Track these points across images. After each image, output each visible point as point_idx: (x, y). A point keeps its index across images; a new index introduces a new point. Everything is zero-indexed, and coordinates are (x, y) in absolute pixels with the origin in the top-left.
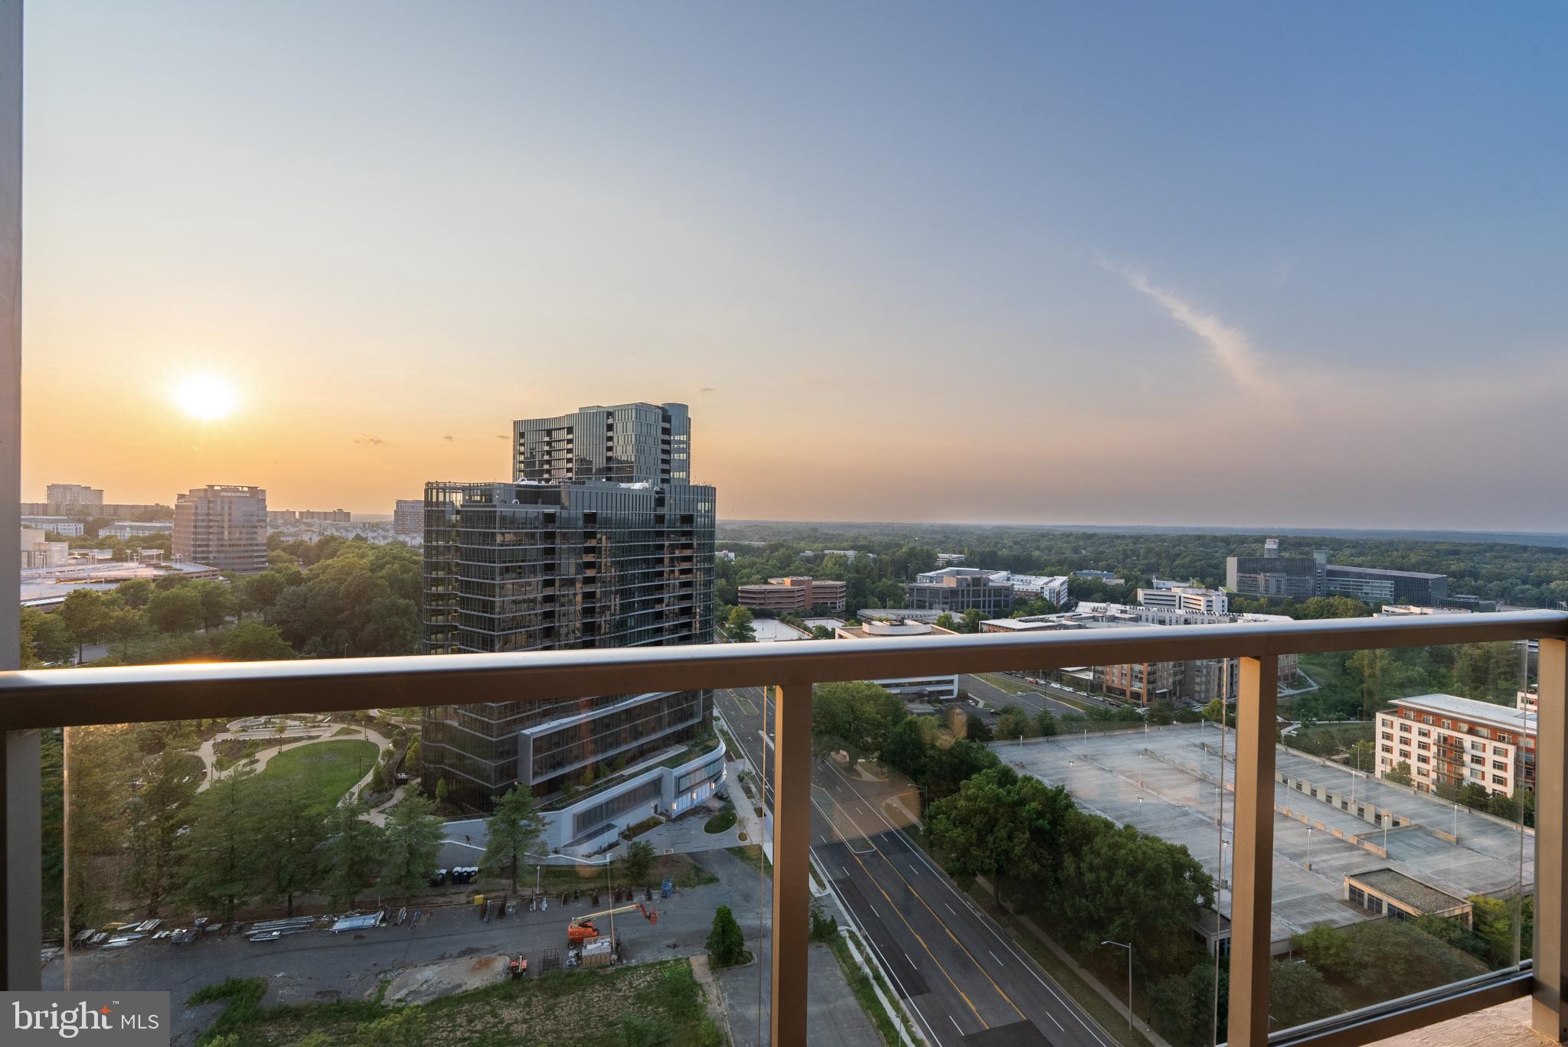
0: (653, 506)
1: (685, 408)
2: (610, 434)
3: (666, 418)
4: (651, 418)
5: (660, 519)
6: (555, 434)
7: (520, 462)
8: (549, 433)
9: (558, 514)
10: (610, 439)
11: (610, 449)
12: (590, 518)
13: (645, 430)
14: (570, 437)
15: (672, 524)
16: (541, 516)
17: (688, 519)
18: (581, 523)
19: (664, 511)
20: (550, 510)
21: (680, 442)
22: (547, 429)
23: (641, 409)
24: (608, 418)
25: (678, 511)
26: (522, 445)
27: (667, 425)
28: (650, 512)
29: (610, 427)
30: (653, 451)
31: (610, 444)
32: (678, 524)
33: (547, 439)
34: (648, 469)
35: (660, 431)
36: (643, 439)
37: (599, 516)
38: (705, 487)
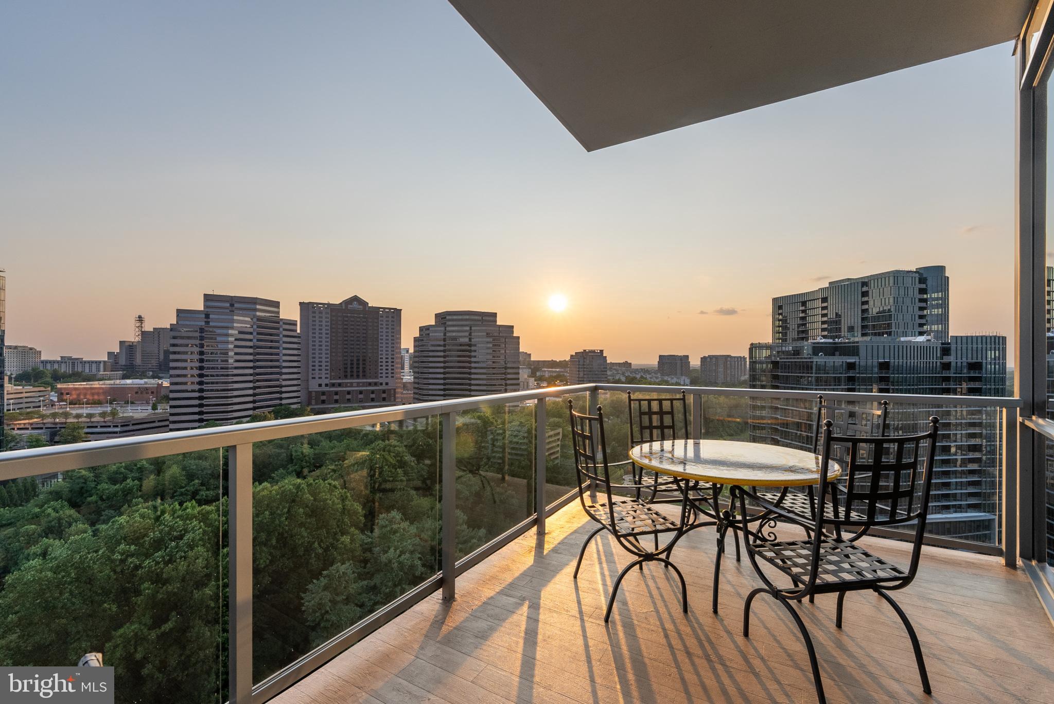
0: (939, 355)
1: (942, 269)
2: (865, 299)
3: (922, 280)
4: (908, 282)
5: (946, 366)
6: (809, 305)
7: (779, 327)
8: (804, 303)
9: (857, 363)
10: (866, 303)
11: (864, 311)
12: (884, 366)
13: (902, 292)
14: (825, 305)
15: (959, 370)
16: (844, 365)
17: (976, 366)
18: (876, 370)
19: (951, 359)
20: (851, 360)
21: (937, 299)
22: (803, 301)
23: (897, 276)
24: (862, 286)
25: (964, 359)
26: (779, 314)
27: (923, 286)
28: (936, 360)
29: (865, 294)
30: (911, 309)
31: (866, 307)
32: (965, 371)
33: (803, 308)
34: (906, 325)
35: (917, 291)
36: (900, 300)
37: (892, 364)
38: (982, 337)
